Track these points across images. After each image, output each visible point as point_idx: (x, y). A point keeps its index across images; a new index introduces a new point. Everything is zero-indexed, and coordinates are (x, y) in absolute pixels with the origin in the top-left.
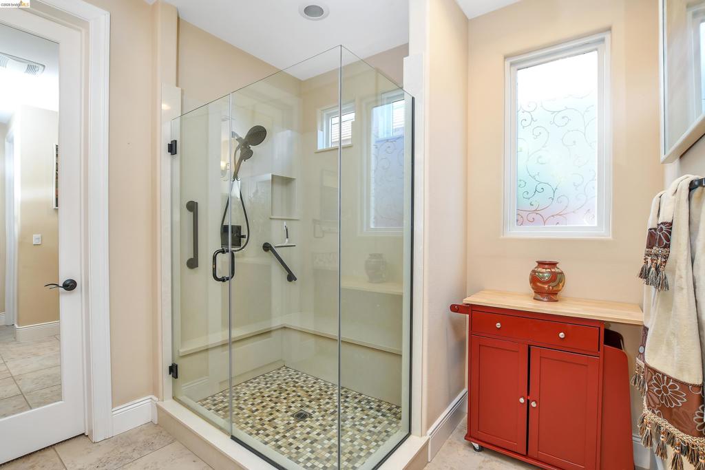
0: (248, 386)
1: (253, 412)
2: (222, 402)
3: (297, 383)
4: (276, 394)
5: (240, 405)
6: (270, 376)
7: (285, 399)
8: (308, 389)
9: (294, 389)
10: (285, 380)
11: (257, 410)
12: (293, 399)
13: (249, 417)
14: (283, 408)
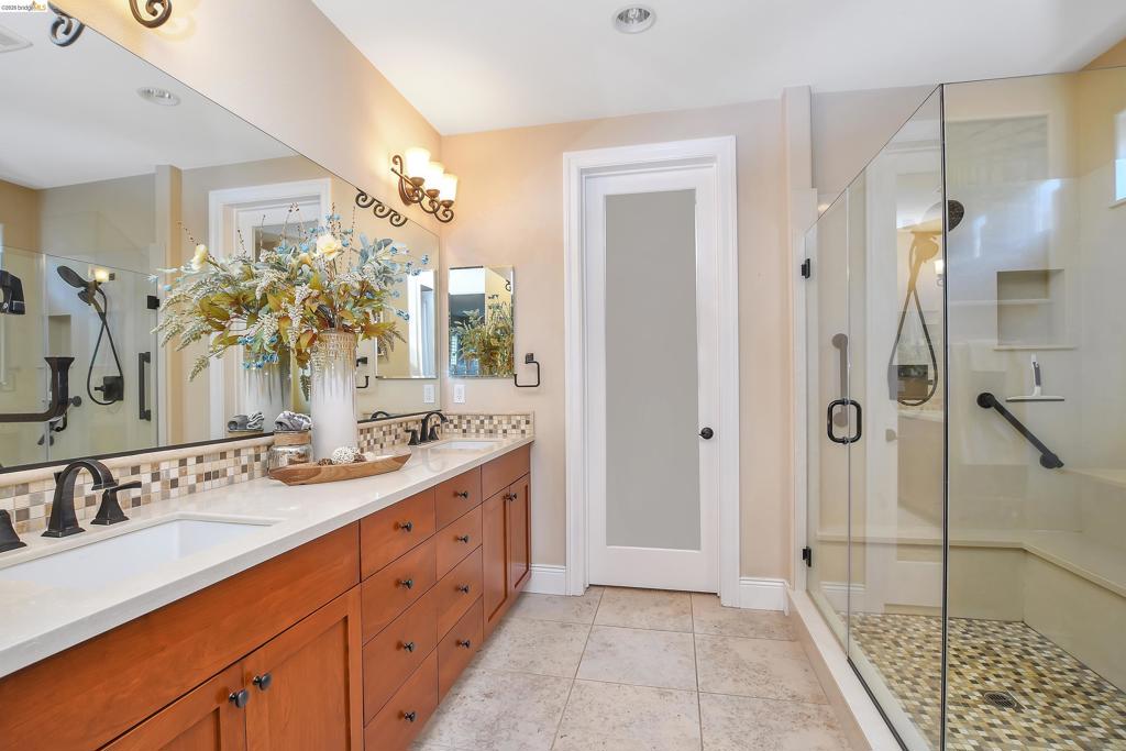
0: (929, 623)
1: (913, 656)
2: (875, 625)
3: (1030, 654)
4: (972, 652)
5: (899, 640)
6: (981, 627)
7: (984, 664)
8: (1045, 672)
9: (1016, 660)
10: (1007, 641)
11: (922, 656)
12: (1001, 673)
13: (903, 658)
14: (974, 675)
